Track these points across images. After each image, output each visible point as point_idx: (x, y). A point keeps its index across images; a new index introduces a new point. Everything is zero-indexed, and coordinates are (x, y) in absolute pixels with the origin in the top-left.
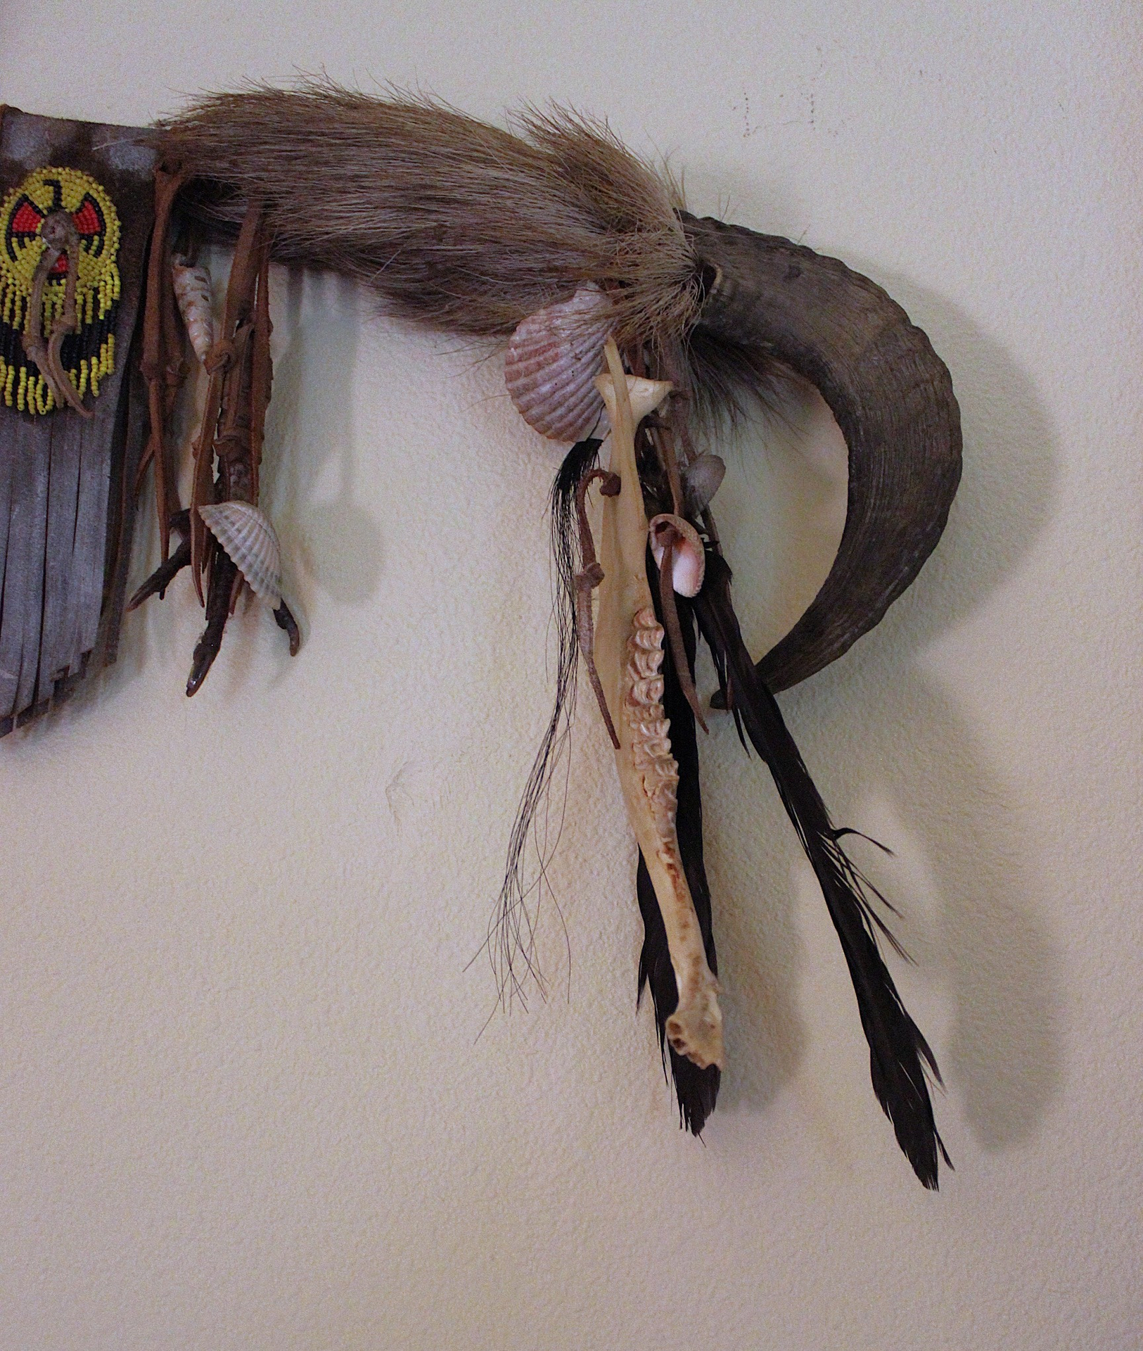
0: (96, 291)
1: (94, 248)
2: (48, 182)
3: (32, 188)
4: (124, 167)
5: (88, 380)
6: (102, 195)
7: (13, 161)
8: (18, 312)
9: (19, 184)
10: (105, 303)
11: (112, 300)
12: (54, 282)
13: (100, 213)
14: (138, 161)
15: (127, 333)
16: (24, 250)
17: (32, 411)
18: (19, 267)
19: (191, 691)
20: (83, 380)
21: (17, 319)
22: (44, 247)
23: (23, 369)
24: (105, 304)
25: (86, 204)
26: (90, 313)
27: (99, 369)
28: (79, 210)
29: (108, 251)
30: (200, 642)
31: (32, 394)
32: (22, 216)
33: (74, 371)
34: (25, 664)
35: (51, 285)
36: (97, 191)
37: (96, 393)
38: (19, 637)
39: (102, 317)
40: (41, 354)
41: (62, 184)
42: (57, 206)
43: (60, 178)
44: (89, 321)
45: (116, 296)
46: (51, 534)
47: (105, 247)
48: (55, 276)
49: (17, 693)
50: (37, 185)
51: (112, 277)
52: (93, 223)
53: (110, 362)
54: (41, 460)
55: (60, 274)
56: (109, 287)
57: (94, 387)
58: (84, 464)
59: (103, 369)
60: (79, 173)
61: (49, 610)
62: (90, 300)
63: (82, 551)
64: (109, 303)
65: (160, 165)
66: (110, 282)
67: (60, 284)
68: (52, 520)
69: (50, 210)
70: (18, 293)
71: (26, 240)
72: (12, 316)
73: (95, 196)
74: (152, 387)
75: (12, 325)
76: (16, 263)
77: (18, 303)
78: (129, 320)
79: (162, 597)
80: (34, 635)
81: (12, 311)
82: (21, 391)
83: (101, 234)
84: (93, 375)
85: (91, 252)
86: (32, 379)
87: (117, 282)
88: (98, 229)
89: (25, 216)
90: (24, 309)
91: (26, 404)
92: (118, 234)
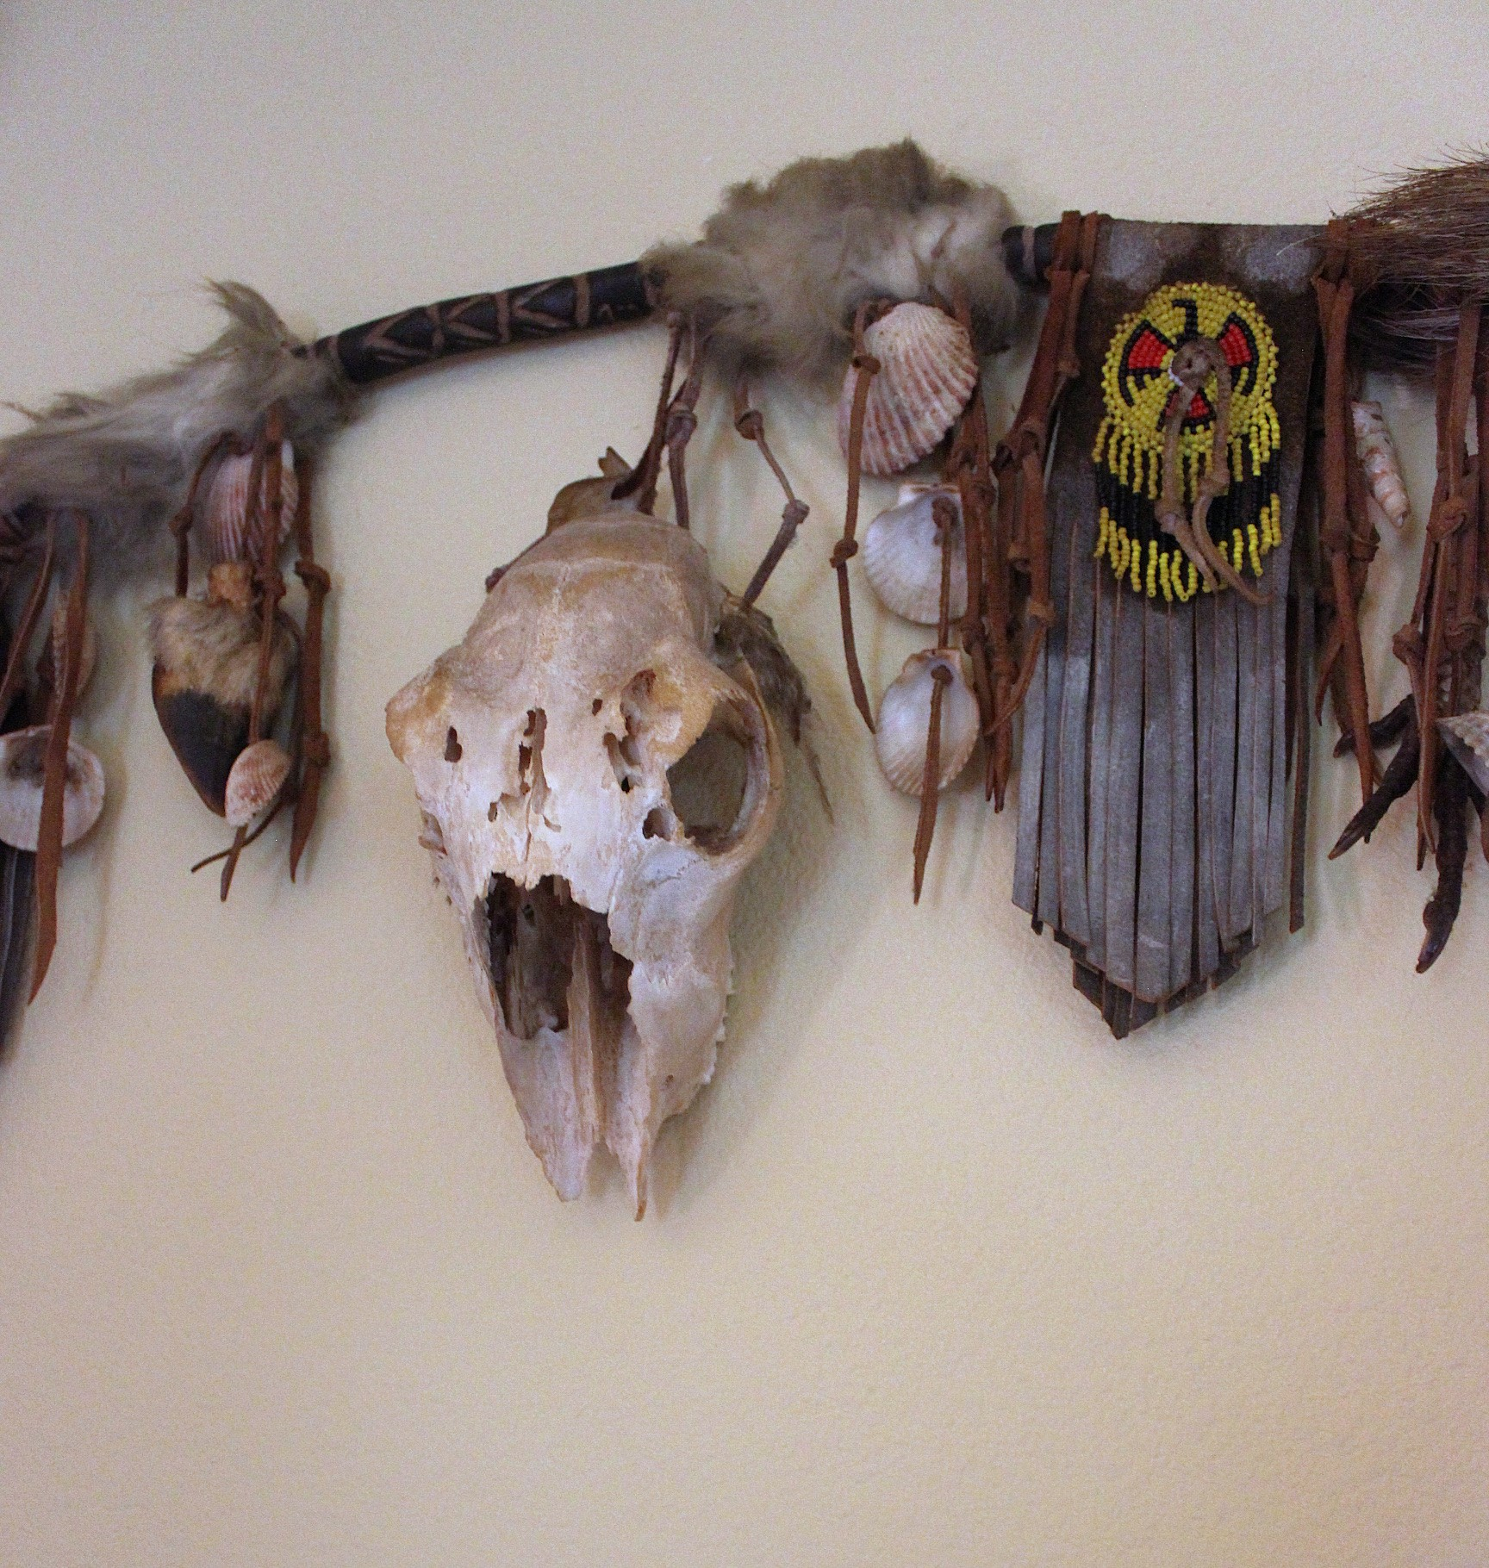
0: (1246, 439)
1: (1242, 383)
2: (1177, 303)
3: (1157, 311)
4: (1265, 278)
5: (1246, 554)
6: (1253, 314)
7: (1111, 280)
8: (1138, 471)
9: (1139, 308)
10: (1261, 454)
11: (1270, 449)
12: (1187, 430)
13: (1250, 339)
14: (1288, 266)
15: (1292, 490)
16: (1143, 392)
17: (1169, 597)
18: (1138, 414)
19: (1423, 965)
20: (1237, 555)
21: (1138, 480)
22: (1171, 386)
23: (1153, 544)
24: (1259, 455)
25: (1231, 327)
26: (1239, 468)
27: (1260, 539)
28: (1221, 336)
29: (1262, 386)
30: (1432, 899)
32: (1141, 348)
33: (1224, 544)
34: (1176, 929)
36: (1248, 312)
37: (1258, 571)
38: (1165, 891)
39: (1257, 473)
40: (1182, 522)
41: (1198, 303)
42: (1190, 334)
43: (1194, 297)
44: (1239, 478)
45: (1276, 444)
46: (1203, 758)
47: (1258, 381)
49: (1170, 966)
50: (1164, 307)
51: (1268, 419)
52: (1241, 352)
53: (1276, 530)
54: (1182, 661)
55: (1193, 419)
56: (1264, 433)
57: (1255, 562)
58: (1245, 666)
59: (1267, 540)
60: (1223, 289)
61: (1205, 856)
62: (1238, 451)
63: (1252, 781)
64: (1267, 454)
65: (1320, 271)
66: (1266, 426)
67: (1194, 433)
68: (1203, 739)
69: (1183, 339)
70: (1137, 446)
71: (1147, 378)
72: (1131, 476)
73: (1244, 316)
74: (1337, 561)
75: (1130, 488)
76: (1134, 408)
77: (1138, 460)
78: (1293, 474)
79: (1367, 840)
80: (1185, 889)
81: (1130, 469)
82: (1151, 571)
83: (1253, 364)
84: (1252, 548)
85: (1238, 389)
86: (1165, 556)
87: (1275, 426)
88: (1248, 359)
89: (1145, 348)
90: (1145, 466)
91: (1159, 588)
92: (1274, 363)
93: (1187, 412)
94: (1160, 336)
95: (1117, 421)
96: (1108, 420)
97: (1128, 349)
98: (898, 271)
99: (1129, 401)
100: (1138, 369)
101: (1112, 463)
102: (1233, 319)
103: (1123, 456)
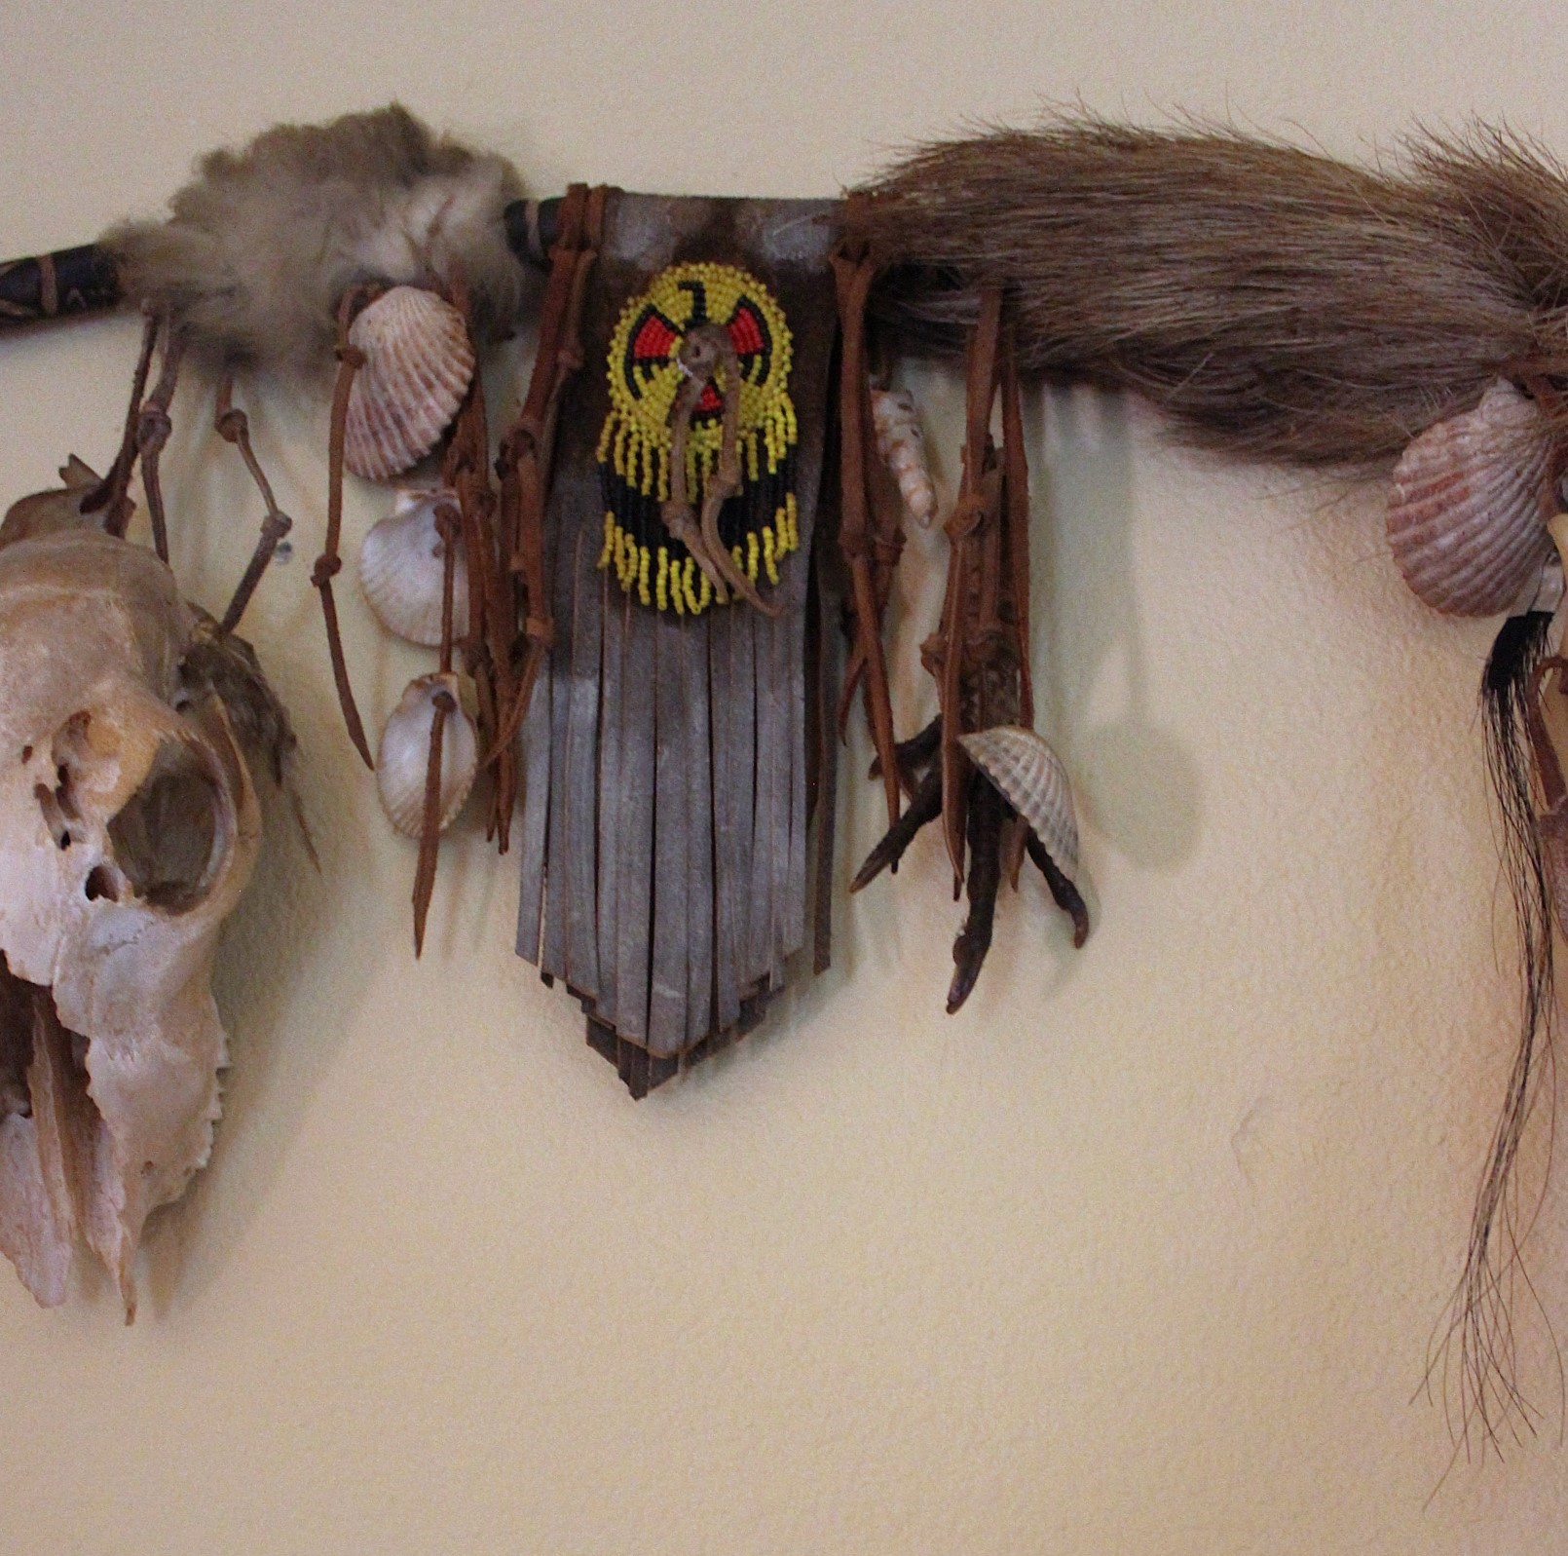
0: (761, 433)
1: (755, 372)
2: (684, 286)
3: (662, 294)
4: (784, 256)
5: (761, 561)
6: (764, 296)
7: (622, 262)
8: (647, 471)
9: (643, 291)
10: (777, 450)
11: (787, 444)
12: (699, 425)
13: (762, 324)
14: (806, 245)
15: (811, 489)
16: (652, 383)
17: (680, 610)
18: (646, 408)
19: (953, 1005)
20: (752, 562)
21: (647, 481)
22: (681, 377)
23: (663, 552)
24: (776, 451)
25: (742, 311)
26: (753, 466)
27: (776, 544)
28: (732, 321)
29: (776, 375)
30: (962, 933)
31: (676, 583)
32: (647, 335)
33: (738, 550)
34: (694, 976)
35: (693, 428)
36: (758, 293)
37: (774, 578)
38: (682, 936)
39: (772, 470)
40: (692, 527)
41: (706, 286)
42: (698, 319)
43: (702, 278)
44: (754, 476)
45: (792, 439)
46: (720, 785)
47: (773, 371)
48: (700, 416)
49: (687, 1018)
50: (670, 291)
51: (784, 412)
52: (752, 338)
53: (793, 533)
54: (696, 678)
55: (706, 412)
56: (780, 427)
57: (771, 569)
58: (762, 683)
59: (783, 544)
60: (731, 269)
61: (724, 894)
62: (753, 446)
63: (771, 807)
64: (783, 450)
65: (837, 250)
66: (781, 419)
67: (706, 427)
68: (720, 765)
69: (690, 325)
70: (646, 443)
71: (655, 368)
72: (640, 477)
73: (755, 299)
74: (858, 566)
75: (639, 489)
76: (642, 402)
77: (647, 458)
78: (811, 472)
79: (895, 870)
80: (703, 932)
81: (639, 469)
82: (661, 582)
83: (766, 353)
84: (767, 552)
85: (752, 378)
86: (676, 564)
87: (791, 418)
88: (760, 346)
89: (652, 335)
90: (655, 464)
91: (670, 600)
92: (789, 350)
93: (698, 405)
94: (666, 322)
95: (623, 416)
96: (614, 415)
97: (634, 336)
98: (389, 252)
99: (637, 394)
100: (645, 359)
101: (618, 462)
102: (744, 303)
103: (631, 456)
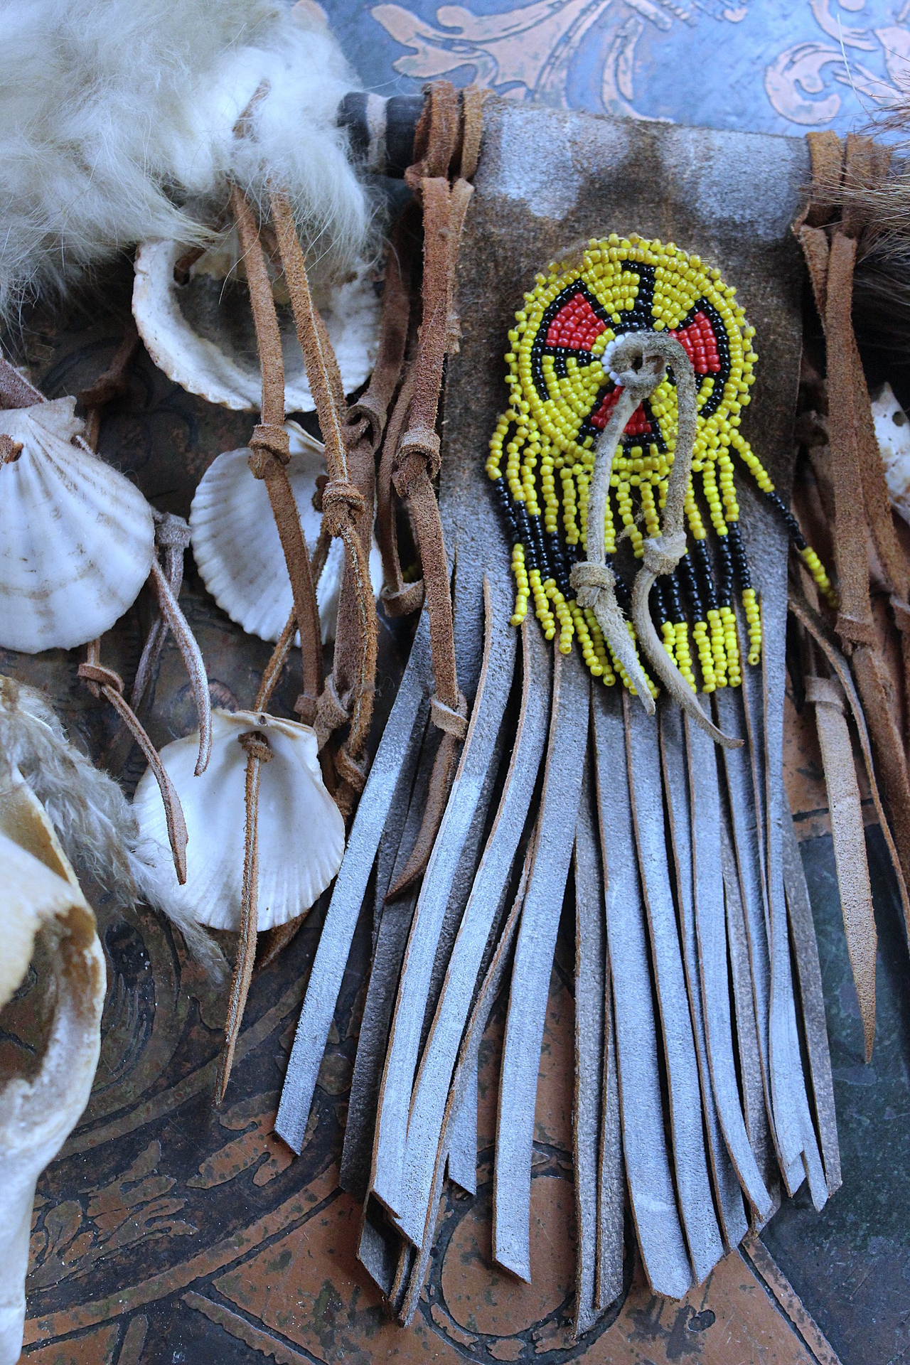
0: (699, 478)
1: (704, 399)
2: (630, 265)
3: (599, 270)
6: (733, 303)
13: (723, 337)
16: (565, 381)
18: (554, 412)
25: (700, 316)
28: (685, 325)
29: (729, 407)
32: (568, 317)
36: (726, 297)
41: (659, 272)
43: (655, 260)
47: (726, 400)
50: (609, 266)
52: (709, 355)
69: (631, 318)
73: (720, 303)
76: (550, 403)
88: (717, 366)
89: (575, 319)
90: (558, 491)
92: (752, 377)
94: (597, 305)
95: (524, 418)
96: (512, 413)
97: (550, 314)
99: (544, 393)
100: (561, 347)
101: (515, 482)
102: (703, 305)
103: (527, 470)
